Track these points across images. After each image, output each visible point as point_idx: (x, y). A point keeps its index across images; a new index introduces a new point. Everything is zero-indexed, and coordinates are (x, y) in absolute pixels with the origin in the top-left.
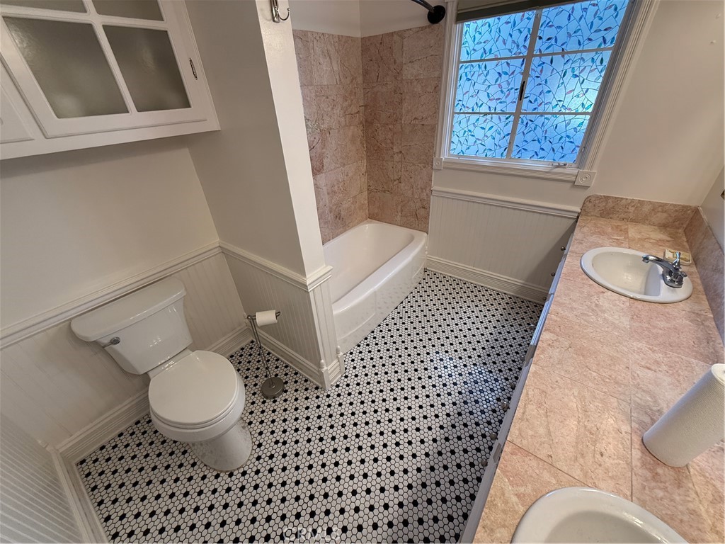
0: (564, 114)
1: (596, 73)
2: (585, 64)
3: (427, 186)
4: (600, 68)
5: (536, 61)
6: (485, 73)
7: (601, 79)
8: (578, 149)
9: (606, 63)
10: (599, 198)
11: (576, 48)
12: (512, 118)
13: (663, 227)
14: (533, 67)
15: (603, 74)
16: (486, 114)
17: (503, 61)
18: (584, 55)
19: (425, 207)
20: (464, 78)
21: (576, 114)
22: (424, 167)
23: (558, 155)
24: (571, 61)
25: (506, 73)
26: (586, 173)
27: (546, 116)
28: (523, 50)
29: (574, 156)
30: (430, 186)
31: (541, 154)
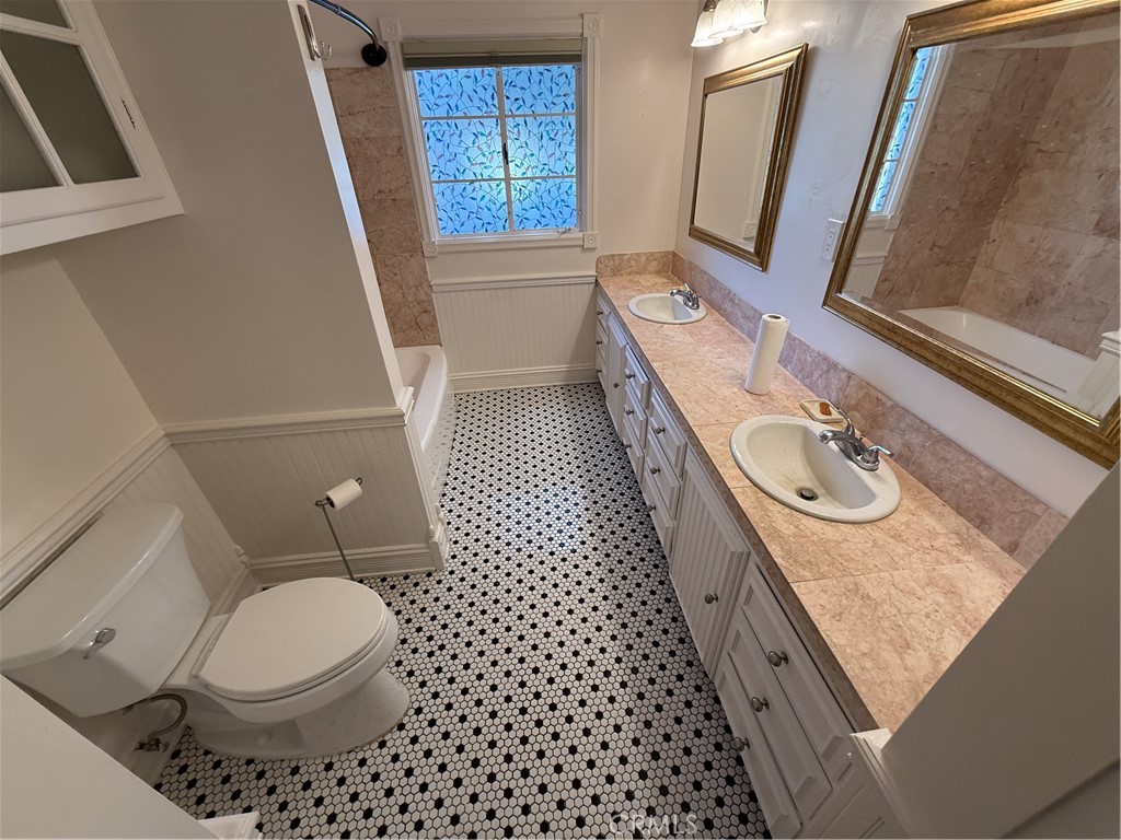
0: (553, 177)
1: (568, 136)
2: (557, 128)
3: (422, 282)
4: (571, 132)
5: (510, 122)
6: (458, 132)
7: (574, 143)
8: (575, 213)
9: (573, 127)
10: (607, 257)
11: (545, 111)
12: (503, 185)
13: (658, 273)
14: (508, 128)
15: (574, 137)
16: (472, 182)
17: (476, 120)
18: (553, 118)
19: (428, 310)
20: (432, 138)
21: (564, 177)
22: (412, 256)
23: (560, 221)
24: (543, 125)
25: (482, 134)
26: (589, 235)
27: (537, 181)
28: (494, 110)
29: (574, 220)
30: (427, 280)
31: (543, 220)
